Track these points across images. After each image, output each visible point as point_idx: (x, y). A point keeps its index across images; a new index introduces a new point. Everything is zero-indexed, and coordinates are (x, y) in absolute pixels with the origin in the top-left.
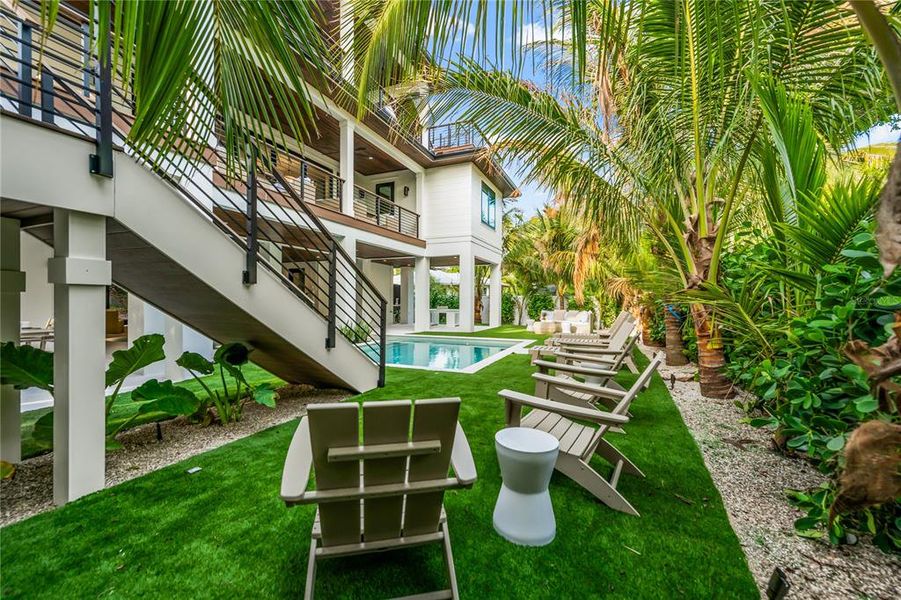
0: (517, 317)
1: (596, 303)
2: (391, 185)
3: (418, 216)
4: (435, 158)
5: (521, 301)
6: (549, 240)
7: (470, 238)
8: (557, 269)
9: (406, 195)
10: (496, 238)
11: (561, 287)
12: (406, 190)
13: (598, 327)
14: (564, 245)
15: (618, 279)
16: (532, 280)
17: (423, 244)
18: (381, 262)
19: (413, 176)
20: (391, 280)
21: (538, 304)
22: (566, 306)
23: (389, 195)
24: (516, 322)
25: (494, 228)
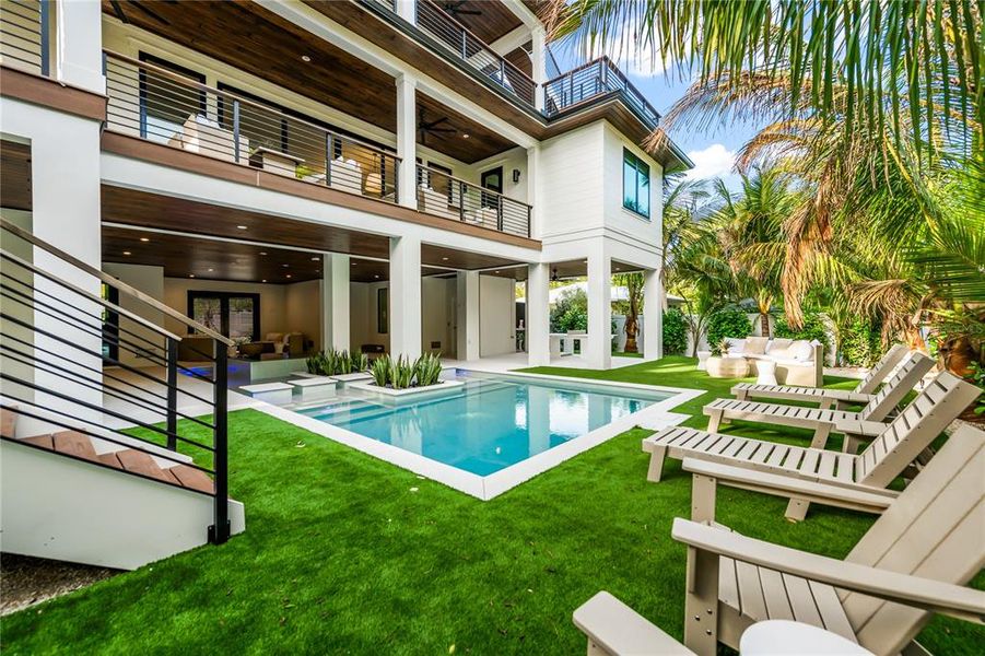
0: (691, 345)
1: (829, 324)
2: (499, 171)
3: (530, 207)
4: (549, 121)
5: (696, 321)
6: (740, 229)
7: (602, 232)
8: (754, 271)
9: (516, 181)
10: (652, 232)
11: (763, 299)
12: (516, 174)
13: (833, 363)
14: (767, 233)
15: (873, 283)
16: (713, 291)
17: (537, 245)
18: (492, 274)
19: (524, 154)
20: (512, 296)
21: (724, 326)
22: (772, 330)
23: (497, 185)
24: (689, 353)
25: (648, 218)
